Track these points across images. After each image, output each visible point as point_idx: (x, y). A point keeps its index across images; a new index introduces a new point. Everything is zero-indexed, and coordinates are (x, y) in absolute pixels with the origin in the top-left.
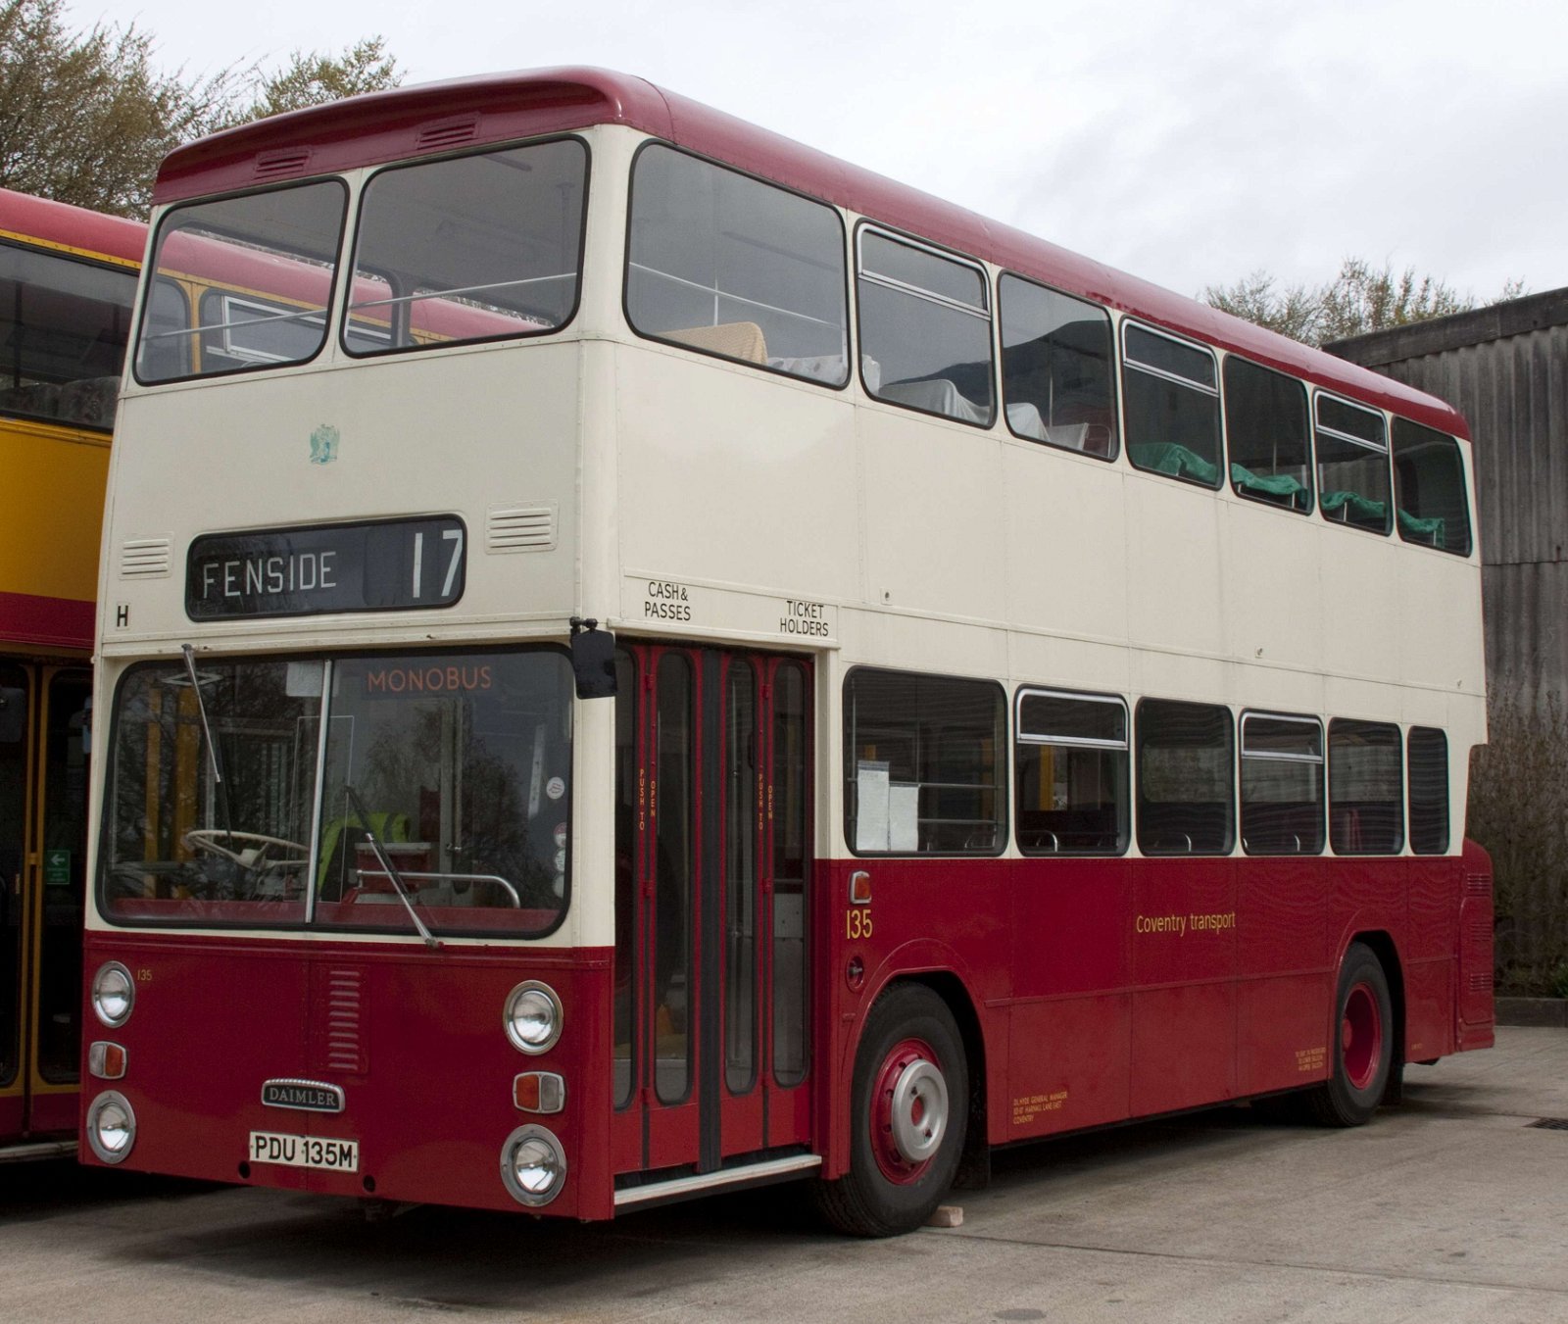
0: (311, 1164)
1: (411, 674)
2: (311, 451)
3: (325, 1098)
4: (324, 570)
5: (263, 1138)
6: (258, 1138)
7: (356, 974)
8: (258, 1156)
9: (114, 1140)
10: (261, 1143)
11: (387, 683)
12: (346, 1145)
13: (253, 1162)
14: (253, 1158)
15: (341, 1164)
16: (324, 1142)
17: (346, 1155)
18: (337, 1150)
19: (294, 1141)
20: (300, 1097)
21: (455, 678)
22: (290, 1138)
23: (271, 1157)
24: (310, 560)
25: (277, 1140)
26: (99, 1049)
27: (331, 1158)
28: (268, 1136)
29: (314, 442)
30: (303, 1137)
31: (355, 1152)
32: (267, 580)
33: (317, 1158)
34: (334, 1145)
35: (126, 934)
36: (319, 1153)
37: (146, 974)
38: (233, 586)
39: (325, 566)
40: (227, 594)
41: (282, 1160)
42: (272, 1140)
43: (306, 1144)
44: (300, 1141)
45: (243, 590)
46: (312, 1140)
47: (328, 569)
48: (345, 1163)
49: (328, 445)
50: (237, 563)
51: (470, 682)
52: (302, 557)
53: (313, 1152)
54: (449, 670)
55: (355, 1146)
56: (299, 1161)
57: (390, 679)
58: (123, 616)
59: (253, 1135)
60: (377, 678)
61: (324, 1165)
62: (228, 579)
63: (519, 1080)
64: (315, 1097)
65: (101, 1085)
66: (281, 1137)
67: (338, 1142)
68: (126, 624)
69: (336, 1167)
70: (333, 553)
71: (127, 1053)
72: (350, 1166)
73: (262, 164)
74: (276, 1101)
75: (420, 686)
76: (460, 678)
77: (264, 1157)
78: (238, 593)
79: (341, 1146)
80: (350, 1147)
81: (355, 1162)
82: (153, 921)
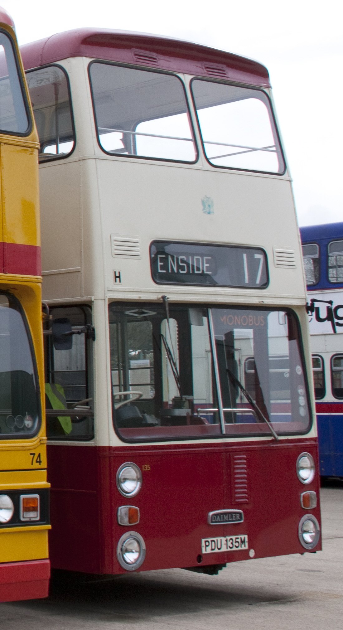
0: (229, 549)
1: (236, 318)
2: (202, 207)
3: (236, 516)
4: (205, 265)
5: (208, 541)
6: (206, 542)
7: (245, 456)
8: (206, 551)
9: (131, 557)
10: (207, 544)
11: (226, 321)
12: (243, 537)
13: (205, 554)
14: (204, 552)
15: (241, 547)
16: (234, 537)
17: (243, 542)
18: (239, 540)
19: (221, 540)
20: (226, 518)
21: (252, 320)
22: (219, 539)
23: (212, 550)
24: (199, 259)
25: (214, 541)
26: (123, 510)
27: (237, 544)
28: (209, 540)
29: (203, 203)
30: (225, 537)
31: (246, 540)
32: (179, 267)
33: (231, 546)
34: (238, 538)
35: (133, 447)
36: (232, 543)
37: (147, 467)
38: (162, 268)
39: (206, 263)
40: (160, 271)
41: (216, 550)
42: (212, 541)
43: (226, 541)
44: (223, 539)
45: (167, 270)
46: (228, 538)
47: (208, 265)
48: (243, 546)
49: (209, 206)
50: (164, 256)
51: (257, 323)
52: (195, 257)
53: (229, 544)
54: (250, 316)
55: (246, 536)
56: (224, 549)
57: (228, 319)
58: (117, 277)
59: (203, 540)
60: (222, 318)
61: (234, 549)
62: (160, 264)
63: (304, 496)
64: (232, 517)
65: (126, 529)
66: (215, 539)
67: (239, 537)
68: (120, 281)
69: (239, 548)
70: (210, 258)
71: (140, 510)
72: (245, 546)
73: (136, 55)
74: (216, 522)
75: (239, 323)
76: (253, 320)
77: (209, 551)
78: (164, 271)
79: (241, 538)
80: (244, 538)
81: (247, 544)
82: (147, 439)
